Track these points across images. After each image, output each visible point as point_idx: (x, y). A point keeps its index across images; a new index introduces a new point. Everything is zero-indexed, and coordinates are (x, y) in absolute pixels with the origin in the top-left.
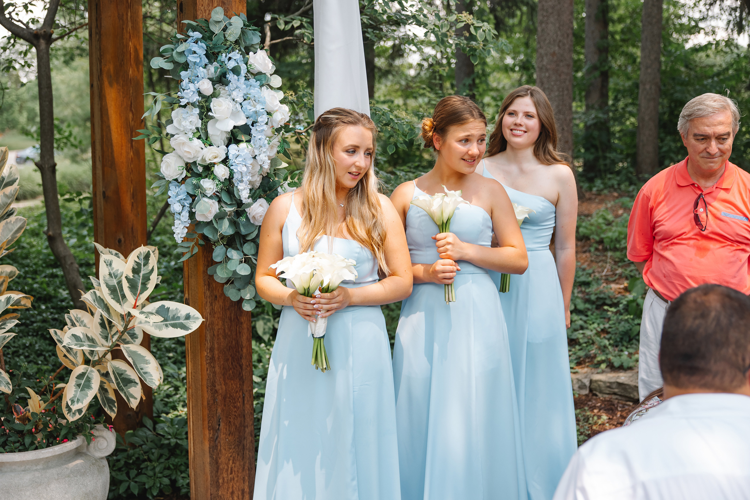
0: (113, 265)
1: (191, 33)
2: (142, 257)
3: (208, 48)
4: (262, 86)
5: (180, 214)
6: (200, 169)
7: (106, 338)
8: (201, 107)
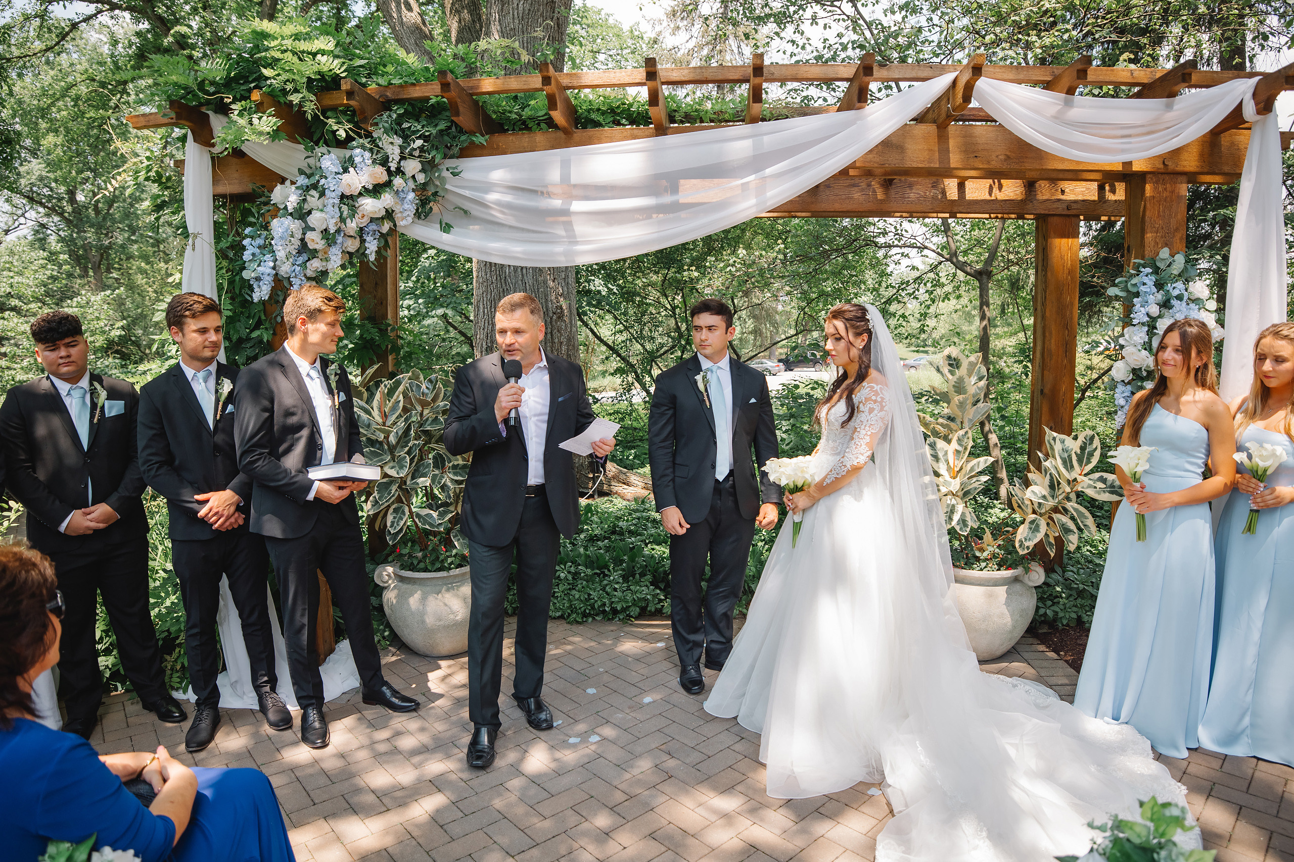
0: (1066, 443)
1: (1142, 270)
2: (1088, 438)
3: (1157, 280)
4: (1200, 309)
5: (1122, 407)
6: (1145, 374)
7: (1053, 497)
8: (1149, 326)
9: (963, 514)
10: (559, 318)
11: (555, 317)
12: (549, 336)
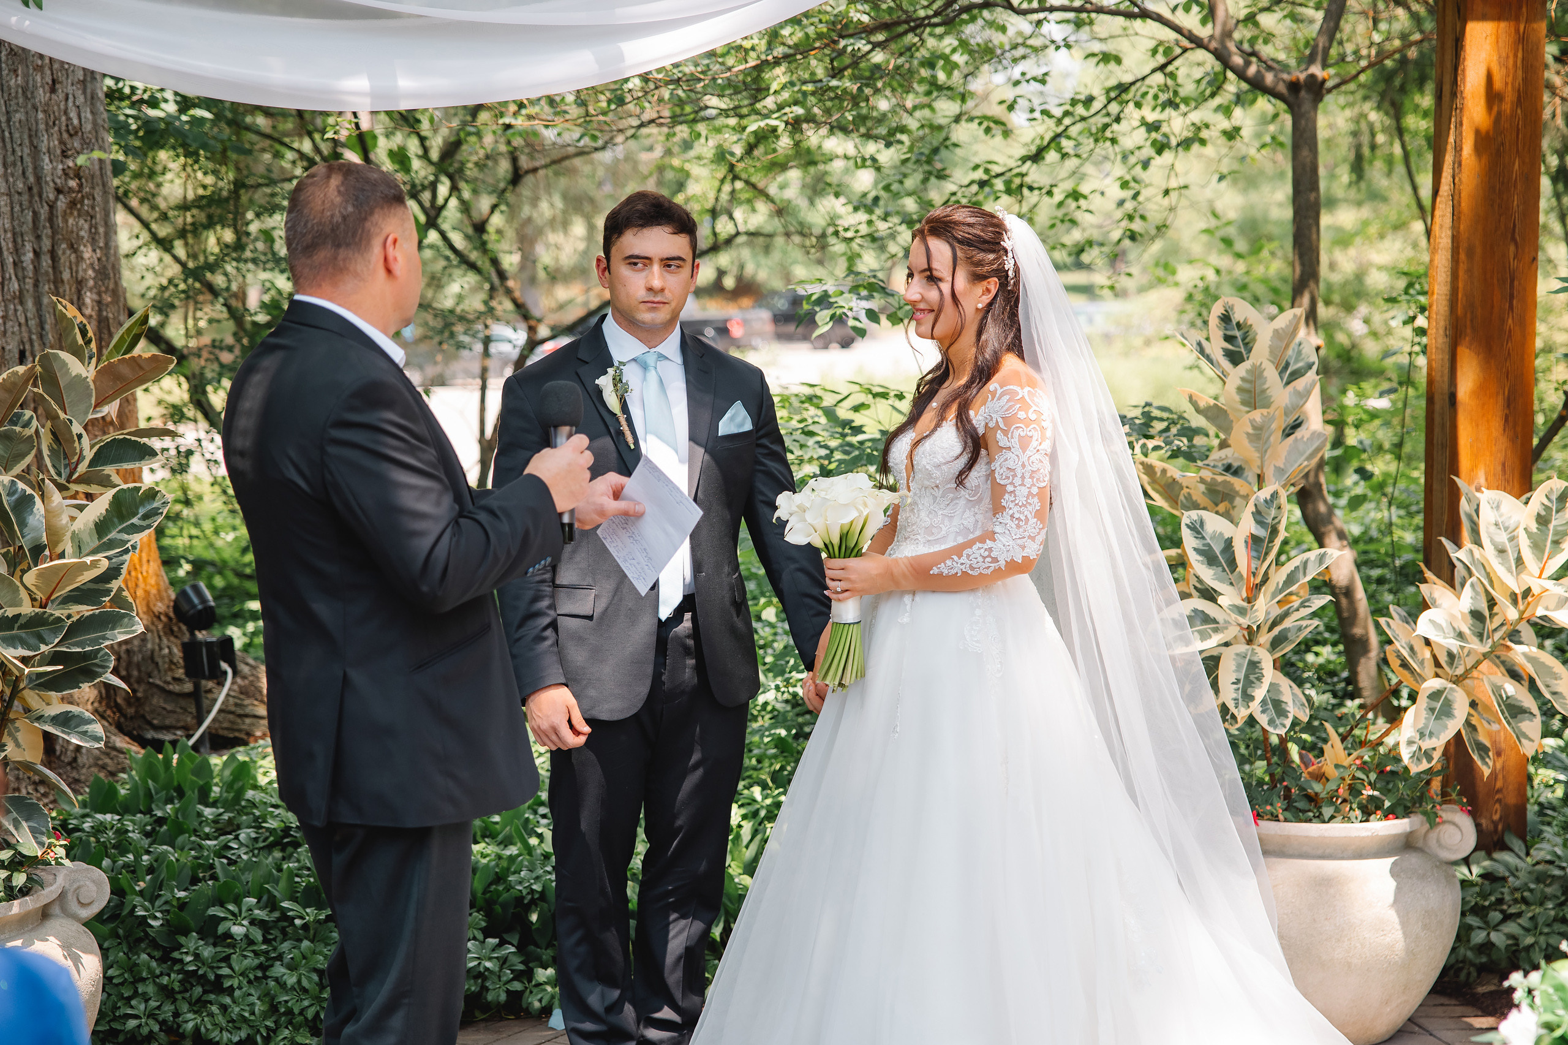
2: (1554, 497)
7: (1480, 636)
9: (1273, 687)
10: (73, 204)
11: (62, 203)
12: (46, 262)
